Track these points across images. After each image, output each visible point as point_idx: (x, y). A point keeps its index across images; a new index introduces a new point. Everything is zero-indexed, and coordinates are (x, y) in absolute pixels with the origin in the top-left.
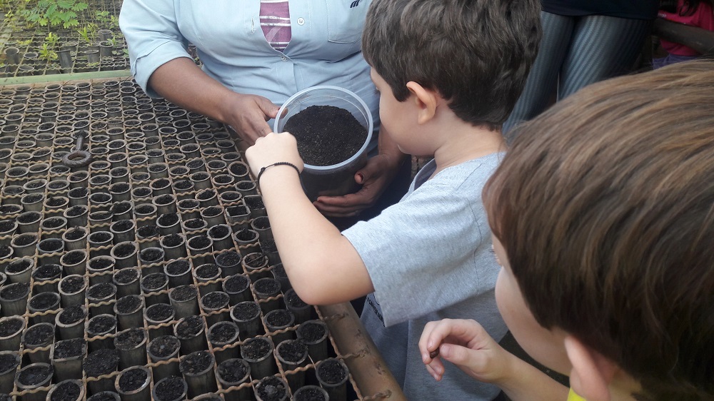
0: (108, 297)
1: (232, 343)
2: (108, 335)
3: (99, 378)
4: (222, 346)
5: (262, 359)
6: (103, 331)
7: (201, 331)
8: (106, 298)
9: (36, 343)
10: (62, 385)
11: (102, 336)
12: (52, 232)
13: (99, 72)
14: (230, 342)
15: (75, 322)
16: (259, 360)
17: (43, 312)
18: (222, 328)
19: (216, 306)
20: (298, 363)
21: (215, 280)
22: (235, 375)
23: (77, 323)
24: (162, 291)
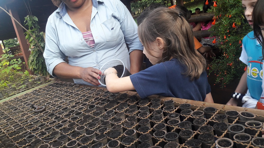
0: (97, 125)
1: (149, 115)
2: (108, 130)
3: (118, 137)
4: (147, 117)
5: (162, 113)
6: (105, 131)
7: (136, 117)
8: (96, 125)
9: (87, 141)
10: (109, 143)
11: (106, 132)
12: (55, 124)
13: (17, 94)
14: (148, 115)
15: (93, 133)
16: (161, 114)
17: (79, 137)
18: (141, 114)
19: (134, 112)
20: (174, 109)
21: (125, 109)
22: (159, 118)
23: (94, 133)
24: (112, 117)
